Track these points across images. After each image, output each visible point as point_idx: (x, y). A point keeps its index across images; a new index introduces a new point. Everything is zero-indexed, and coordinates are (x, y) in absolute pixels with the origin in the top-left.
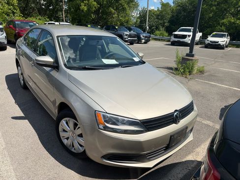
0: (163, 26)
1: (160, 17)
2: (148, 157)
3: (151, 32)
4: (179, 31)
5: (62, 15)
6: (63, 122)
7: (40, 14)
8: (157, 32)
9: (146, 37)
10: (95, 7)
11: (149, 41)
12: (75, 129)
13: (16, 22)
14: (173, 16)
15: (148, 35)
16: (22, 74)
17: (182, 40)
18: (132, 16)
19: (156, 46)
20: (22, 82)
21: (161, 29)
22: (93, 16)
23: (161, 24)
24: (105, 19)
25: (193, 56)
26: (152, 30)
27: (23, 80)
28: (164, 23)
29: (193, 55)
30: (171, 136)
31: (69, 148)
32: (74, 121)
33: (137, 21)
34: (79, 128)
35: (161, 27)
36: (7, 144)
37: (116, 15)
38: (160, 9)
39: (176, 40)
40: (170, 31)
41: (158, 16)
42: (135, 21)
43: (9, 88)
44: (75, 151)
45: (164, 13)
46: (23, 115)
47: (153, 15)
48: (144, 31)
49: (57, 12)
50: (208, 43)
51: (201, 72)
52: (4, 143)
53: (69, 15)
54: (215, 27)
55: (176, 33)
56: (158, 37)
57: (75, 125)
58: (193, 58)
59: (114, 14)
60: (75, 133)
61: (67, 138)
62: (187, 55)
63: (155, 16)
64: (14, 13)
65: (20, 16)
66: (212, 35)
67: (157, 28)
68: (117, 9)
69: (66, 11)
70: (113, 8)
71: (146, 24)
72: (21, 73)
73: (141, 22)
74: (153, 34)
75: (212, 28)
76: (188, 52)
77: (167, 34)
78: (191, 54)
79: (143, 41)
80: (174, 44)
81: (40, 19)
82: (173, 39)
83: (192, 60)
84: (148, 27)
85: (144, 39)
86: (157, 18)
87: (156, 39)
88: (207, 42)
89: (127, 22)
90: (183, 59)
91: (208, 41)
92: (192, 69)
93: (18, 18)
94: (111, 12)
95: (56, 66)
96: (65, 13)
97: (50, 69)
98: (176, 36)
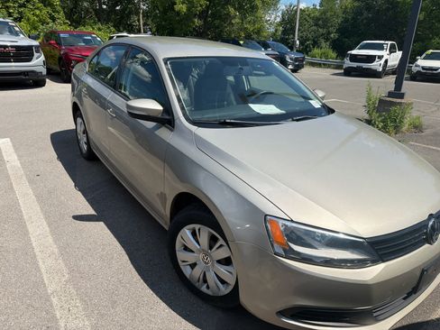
0: (327, 40)
1: (320, 22)
2: (375, 315)
3: (305, 49)
4: (359, 49)
5: (139, 21)
6: (186, 232)
7: (99, 20)
8: (316, 51)
9: (296, 60)
10: (201, 6)
11: (303, 67)
12: (211, 248)
13: (62, 35)
14: (346, 20)
15: (299, 56)
16: (85, 132)
17: (365, 65)
18: (267, 21)
19: (317, 77)
20: (85, 147)
21: (323, 45)
22: (197, 22)
23: (323, 34)
24: (218, 27)
25: (402, 96)
26: (307, 47)
27: (88, 143)
28: (329, 33)
29: (403, 94)
30: (423, 271)
31: (197, 285)
32: (210, 233)
33: (276, 30)
34: (221, 246)
35: (323, 41)
36: (71, 271)
37: (237, 20)
38: (318, 8)
39: (355, 65)
40: (341, 49)
41: (318, 19)
42: (272, 30)
43: (60, 158)
44: (209, 292)
45: (329, 14)
46: (94, 213)
47: (308, 18)
48: (291, 48)
49: (128, 16)
50: (418, 72)
51: (416, 127)
52: (65, 271)
53: (149, 22)
54: (431, 39)
55: (354, 52)
56: (317, 60)
57: (213, 240)
58: (403, 101)
59: (234, 17)
60: (211, 257)
61: (193, 266)
62: (390, 94)
63: (311, 21)
64: (54, 19)
65: (65, 23)
66: (424, 55)
67: (316, 44)
68: (240, 8)
69: (146, 15)
70: (233, 6)
71: (294, 35)
72: (82, 129)
73: (284, 32)
74: (307, 54)
75: (423, 41)
76: (392, 88)
77: (334, 55)
78: (397, 93)
79: (290, 67)
80: (349, 72)
81: (100, 30)
82: (348, 63)
83: (400, 104)
84: (298, 42)
85: (293, 64)
86: (316, 25)
87: (313, 64)
88: (415, 69)
89: (258, 32)
90: (381, 101)
91: (419, 66)
92: (401, 122)
93: (62, 27)
94: (228, 14)
95: (167, 120)
96: (143, 17)
97: (154, 124)
98: (354, 58)
